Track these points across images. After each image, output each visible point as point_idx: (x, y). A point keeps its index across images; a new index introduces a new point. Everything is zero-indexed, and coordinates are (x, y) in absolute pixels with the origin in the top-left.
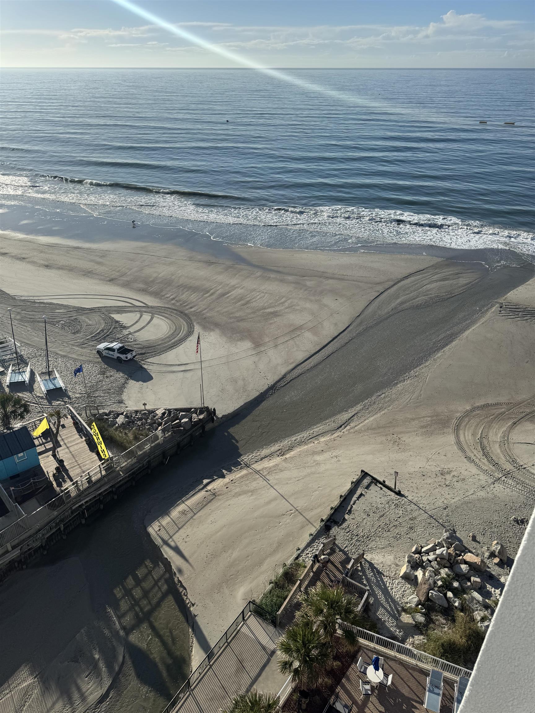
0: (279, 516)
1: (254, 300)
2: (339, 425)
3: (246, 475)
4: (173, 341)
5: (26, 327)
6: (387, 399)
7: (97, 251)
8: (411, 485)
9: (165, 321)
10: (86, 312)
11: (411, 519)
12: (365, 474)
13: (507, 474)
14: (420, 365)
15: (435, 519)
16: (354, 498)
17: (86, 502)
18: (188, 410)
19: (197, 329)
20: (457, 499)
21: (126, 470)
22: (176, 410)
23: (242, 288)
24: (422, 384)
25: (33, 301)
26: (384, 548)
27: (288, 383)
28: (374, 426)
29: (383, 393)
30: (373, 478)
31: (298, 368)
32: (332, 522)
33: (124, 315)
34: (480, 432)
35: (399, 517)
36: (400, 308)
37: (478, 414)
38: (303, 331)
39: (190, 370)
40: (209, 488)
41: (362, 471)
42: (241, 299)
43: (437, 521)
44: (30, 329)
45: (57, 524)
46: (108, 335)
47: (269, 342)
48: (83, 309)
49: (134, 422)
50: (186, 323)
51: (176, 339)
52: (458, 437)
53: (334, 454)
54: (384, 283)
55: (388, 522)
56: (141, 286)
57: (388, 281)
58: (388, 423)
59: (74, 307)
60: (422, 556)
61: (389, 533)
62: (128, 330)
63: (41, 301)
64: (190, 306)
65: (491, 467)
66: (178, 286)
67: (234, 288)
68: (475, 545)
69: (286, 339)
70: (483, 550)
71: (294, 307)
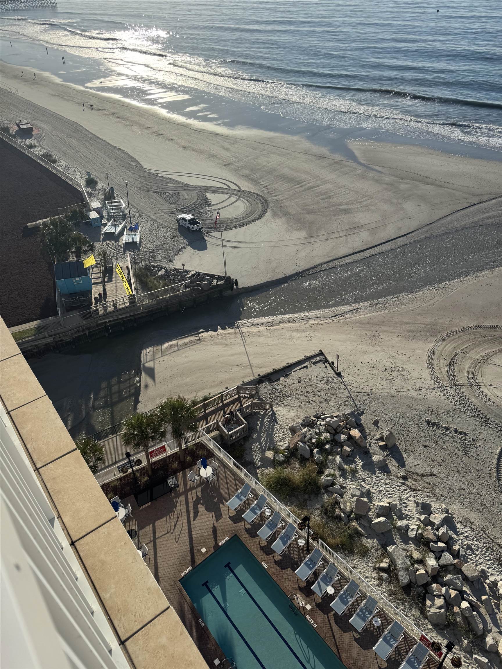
0: (233, 366)
1: (337, 196)
2: (335, 315)
3: (232, 333)
4: (241, 222)
5: (141, 194)
6: (396, 302)
7: (231, 138)
8: (356, 371)
9: (246, 204)
10: (189, 188)
11: (332, 394)
12: (321, 353)
13: (455, 386)
14: (458, 279)
15: (353, 400)
16: (298, 368)
17: (109, 321)
18: (212, 276)
19: (269, 214)
20: (387, 391)
21: (145, 307)
22: (205, 274)
23: (333, 184)
24: (443, 296)
25: (156, 174)
26: (293, 406)
27: (315, 273)
28: (364, 322)
29: (397, 297)
30: (326, 358)
31: (334, 262)
32: (267, 379)
33: (216, 194)
34: (464, 347)
35: (323, 390)
36: (481, 223)
37: (478, 332)
38: (362, 230)
39: (239, 247)
40: (200, 335)
41: (320, 351)
42: (325, 193)
43: (354, 401)
44: (142, 196)
45: (84, 330)
46: (193, 209)
47: (323, 235)
48: (188, 186)
49: (169, 276)
50: (262, 209)
51: (245, 220)
52: (437, 346)
53: (312, 335)
54: (484, 195)
55: (311, 391)
56: (247, 172)
57: (491, 194)
58: (380, 322)
59: (183, 183)
60: (318, 421)
61: (306, 398)
62: (210, 207)
63: (162, 175)
64: (275, 194)
65: (446, 376)
66: (278, 176)
67: (326, 182)
68: (372, 428)
69: (341, 235)
70: (377, 433)
71: (370, 207)
